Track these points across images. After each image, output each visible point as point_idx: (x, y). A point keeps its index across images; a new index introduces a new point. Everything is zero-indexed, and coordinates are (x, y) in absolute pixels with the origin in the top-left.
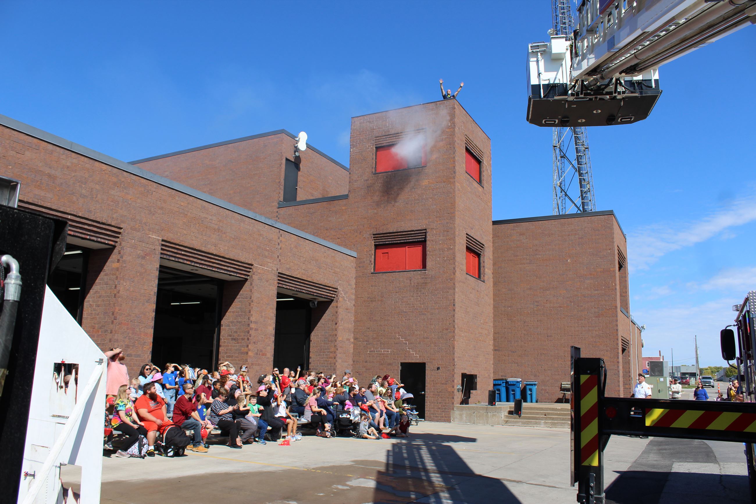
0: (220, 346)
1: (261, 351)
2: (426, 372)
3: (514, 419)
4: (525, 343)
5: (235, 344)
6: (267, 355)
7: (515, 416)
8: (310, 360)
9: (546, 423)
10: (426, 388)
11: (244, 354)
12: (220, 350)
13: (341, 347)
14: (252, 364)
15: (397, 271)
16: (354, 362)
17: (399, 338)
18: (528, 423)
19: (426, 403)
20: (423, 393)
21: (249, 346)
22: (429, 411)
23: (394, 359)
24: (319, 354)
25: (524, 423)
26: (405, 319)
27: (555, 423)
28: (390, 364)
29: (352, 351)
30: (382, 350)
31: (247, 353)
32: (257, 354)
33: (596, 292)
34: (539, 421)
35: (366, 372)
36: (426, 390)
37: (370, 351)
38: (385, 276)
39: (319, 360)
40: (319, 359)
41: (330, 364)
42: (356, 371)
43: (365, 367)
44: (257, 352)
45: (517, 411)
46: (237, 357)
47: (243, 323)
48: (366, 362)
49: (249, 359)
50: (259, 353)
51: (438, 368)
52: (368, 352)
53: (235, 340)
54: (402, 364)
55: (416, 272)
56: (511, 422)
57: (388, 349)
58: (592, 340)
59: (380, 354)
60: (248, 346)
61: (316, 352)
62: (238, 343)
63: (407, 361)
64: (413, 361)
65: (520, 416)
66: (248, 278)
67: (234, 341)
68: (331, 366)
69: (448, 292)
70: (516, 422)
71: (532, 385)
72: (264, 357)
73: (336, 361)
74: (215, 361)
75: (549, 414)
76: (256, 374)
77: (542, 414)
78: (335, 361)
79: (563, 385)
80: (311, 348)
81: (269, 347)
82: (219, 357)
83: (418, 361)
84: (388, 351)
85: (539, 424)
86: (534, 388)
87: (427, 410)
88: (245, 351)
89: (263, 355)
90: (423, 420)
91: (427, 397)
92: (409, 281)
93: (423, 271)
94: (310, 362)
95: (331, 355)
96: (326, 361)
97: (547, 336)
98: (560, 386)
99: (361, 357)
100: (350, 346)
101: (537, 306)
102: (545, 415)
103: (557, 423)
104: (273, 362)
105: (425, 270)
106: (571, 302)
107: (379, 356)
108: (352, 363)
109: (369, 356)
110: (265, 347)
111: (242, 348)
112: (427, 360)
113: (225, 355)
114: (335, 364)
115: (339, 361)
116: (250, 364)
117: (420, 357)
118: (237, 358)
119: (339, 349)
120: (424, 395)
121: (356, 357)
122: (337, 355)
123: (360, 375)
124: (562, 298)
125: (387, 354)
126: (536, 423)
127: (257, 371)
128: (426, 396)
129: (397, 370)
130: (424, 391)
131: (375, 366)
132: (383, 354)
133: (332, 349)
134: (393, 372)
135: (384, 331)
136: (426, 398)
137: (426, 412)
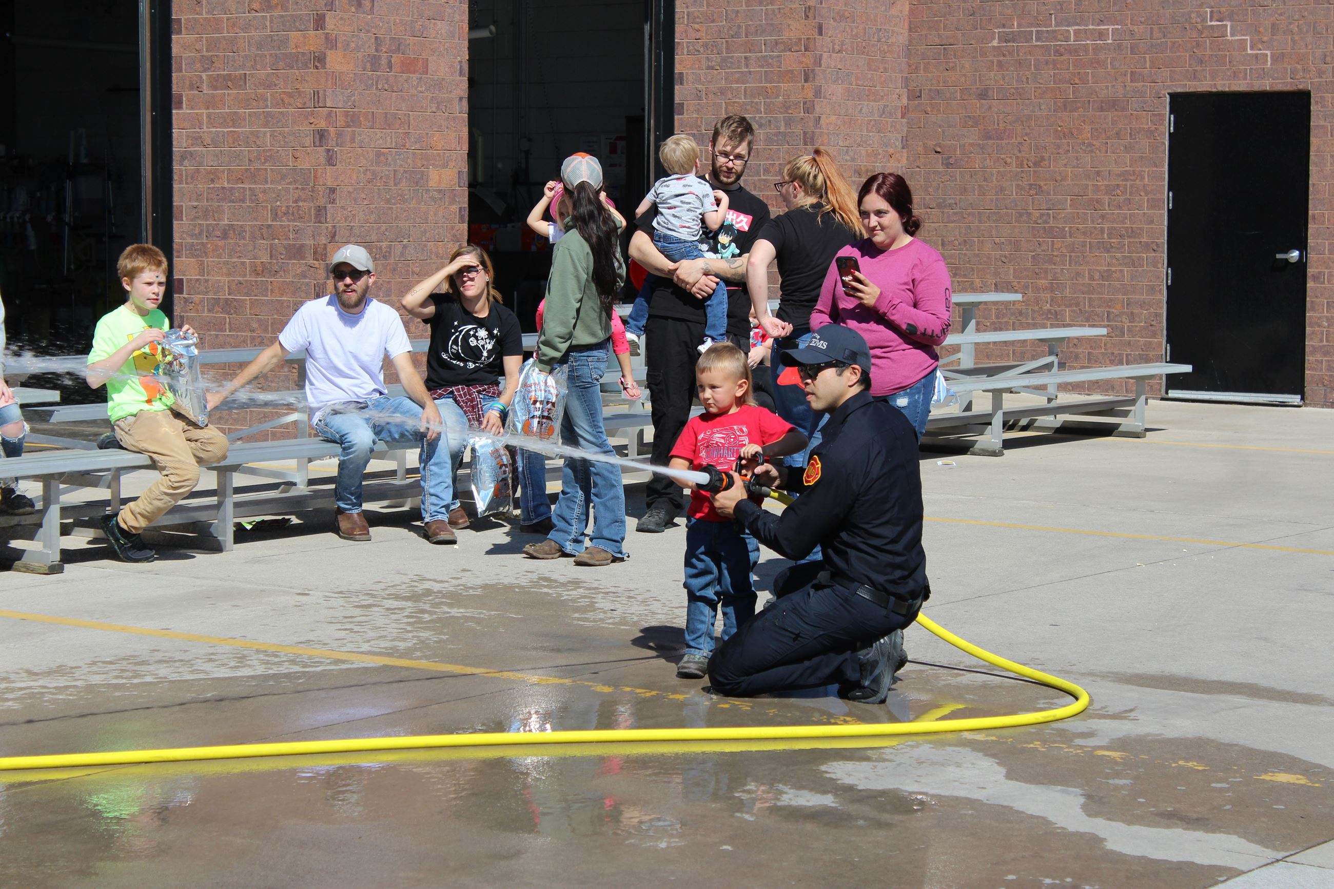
0: (175, 26)
1: (398, 45)
2: (1313, 140)
6: (432, 67)
8: (680, 93)
10: (1312, 227)
11: (306, 66)
12: (175, 50)
13: (841, 17)
14: (353, 120)
16: (915, 95)
19: (1313, 309)
20: (1295, 254)
21: (331, 21)
22: (1326, 354)
23: (1134, 77)
24: (724, 60)
28: (1113, 104)
29: (901, 37)
30: (1071, 29)
31: (320, 60)
32: (374, 62)
35: (982, 147)
36: (1311, 241)
37: (1004, 38)
39: (722, 92)
40: (723, 83)
41: (786, 107)
42: (931, 143)
43: (976, 124)
44: (372, 51)
46: (269, 85)
48: (983, 95)
49: (329, 92)
50: (384, 61)
52: (995, 43)
57: (1101, 22)
59: (1059, 51)
60: (319, 22)
61: (705, 46)
63: (1204, 84)
64: (1241, 86)
68: (789, 122)
72: (414, 77)
73: (818, 93)
74: (153, 109)
76: (374, 173)
78: (811, 96)
80: (679, 29)
81: (443, 27)
82: (175, 89)
83: (1267, 84)
84: (1101, 35)
87: (1315, 350)
88: (306, 49)
89: (409, 66)
90: (1296, 399)
91: (1316, 278)
94: (677, 100)
95: (791, 61)
96: (764, 92)
99: (953, 69)
100: (893, 11)
104: (465, 103)
107: (1054, 63)
108: (905, 101)
109: (1000, 64)
110: (417, 26)
111: (292, 34)
112: (1320, 73)
113: (204, 75)
114: (809, 109)
115: (835, 91)
116: (341, 121)
117: (1278, 58)
118: (269, 87)
119: (830, 26)
120: (1301, 266)
121: (926, 69)
122: (818, 62)
123: (948, 165)
125: (1096, 49)
127: (378, 155)
128: (1311, 271)
129: (1150, 133)
130: (1303, 246)
131: (1029, 118)
132: (1073, 51)
133: (795, 29)
134: (1128, 149)
136: (1310, 284)
137: (1309, 358)
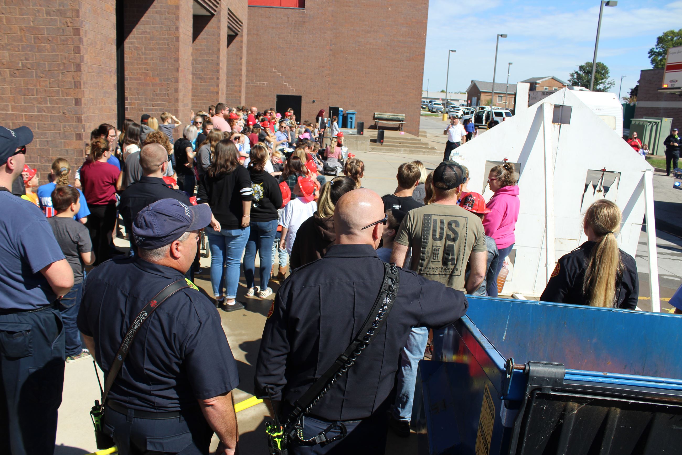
1: (223, 90)
2: (302, 104)
3: (377, 146)
4: (346, 78)
5: (201, 83)
6: (224, 94)
7: (378, 143)
9: (406, 150)
13: (243, 81)
15: (274, 7)
17: (275, 72)
18: (391, 150)
23: (270, 91)
25: (387, 150)
26: (282, 55)
27: (412, 151)
28: (266, 96)
30: (258, 82)
31: (218, 93)
32: (221, 93)
33: (410, 39)
34: (400, 148)
38: (261, 11)
45: (380, 139)
47: (211, 61)
51: (314, 102)
53: (200, 78)
54: (278, 96)
55: (294, 10)
56: (376, 149)
57: (264, 82)
58: (402, 79)
59: (256, 86)
60: (218, 86)
62: (205, 82)
63: (283, 94)
64: (289, 94)
65: (382, 144)
66: (215, 13)
67: (200, 80)
68: (236, 100)
69: (325, 33)
70: (381, 149)
71: (353, 114)
75: (403, 143)
77: (397, 142)
79: (375, 115)
81: (225, 86)
83: (294, 94)
84: (264, 84)
85: (400, 151)
86: (354, 117)
92: (286, 18)
93: (302, 10)
95: (236, 89)
96: (231, 94)
97: (366, 73)
98: (373, 115)
101: (359, 46)
102: (400, 143)
103: (414, 151)
105: (304, 10)
106: (388, 45)
107: (255, 88)
112: (303, 93)
117: (296, 90)
119: (242, 83)
124: (380, 41)
125: (263, 86)
126: (397, 150)
129: (273, 101)
131: (250, 97)
132: (258, 86)
133: (237, 83)
134: (268, 104)
135: (260, 64)
